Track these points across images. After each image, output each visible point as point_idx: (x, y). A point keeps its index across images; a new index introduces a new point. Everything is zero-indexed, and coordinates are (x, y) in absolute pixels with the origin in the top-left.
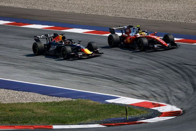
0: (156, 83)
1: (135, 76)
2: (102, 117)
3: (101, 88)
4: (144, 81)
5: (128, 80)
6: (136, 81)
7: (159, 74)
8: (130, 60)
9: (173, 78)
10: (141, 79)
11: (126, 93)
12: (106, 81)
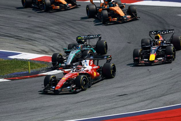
0: (54, 39)
1: (34, 33)
2: (6, 72)
3: (4, 45)
4: (43, 37)
5: (28, 37)
6: (35, 38)
7: (56, 30)
8: (28, 19)
9: (69, 33)
10: (40, 35)
11: (27, 49)
12: (7, 39)
